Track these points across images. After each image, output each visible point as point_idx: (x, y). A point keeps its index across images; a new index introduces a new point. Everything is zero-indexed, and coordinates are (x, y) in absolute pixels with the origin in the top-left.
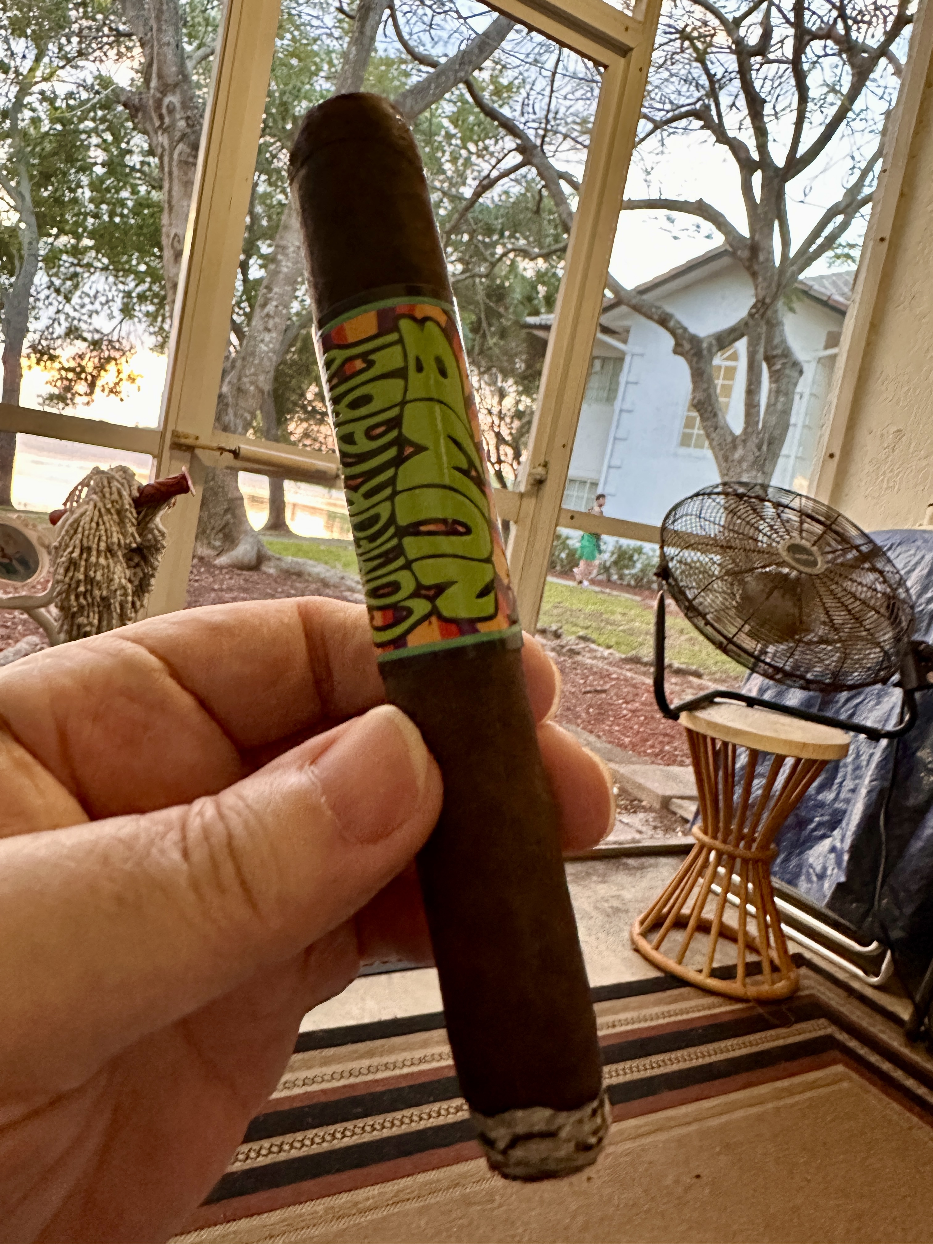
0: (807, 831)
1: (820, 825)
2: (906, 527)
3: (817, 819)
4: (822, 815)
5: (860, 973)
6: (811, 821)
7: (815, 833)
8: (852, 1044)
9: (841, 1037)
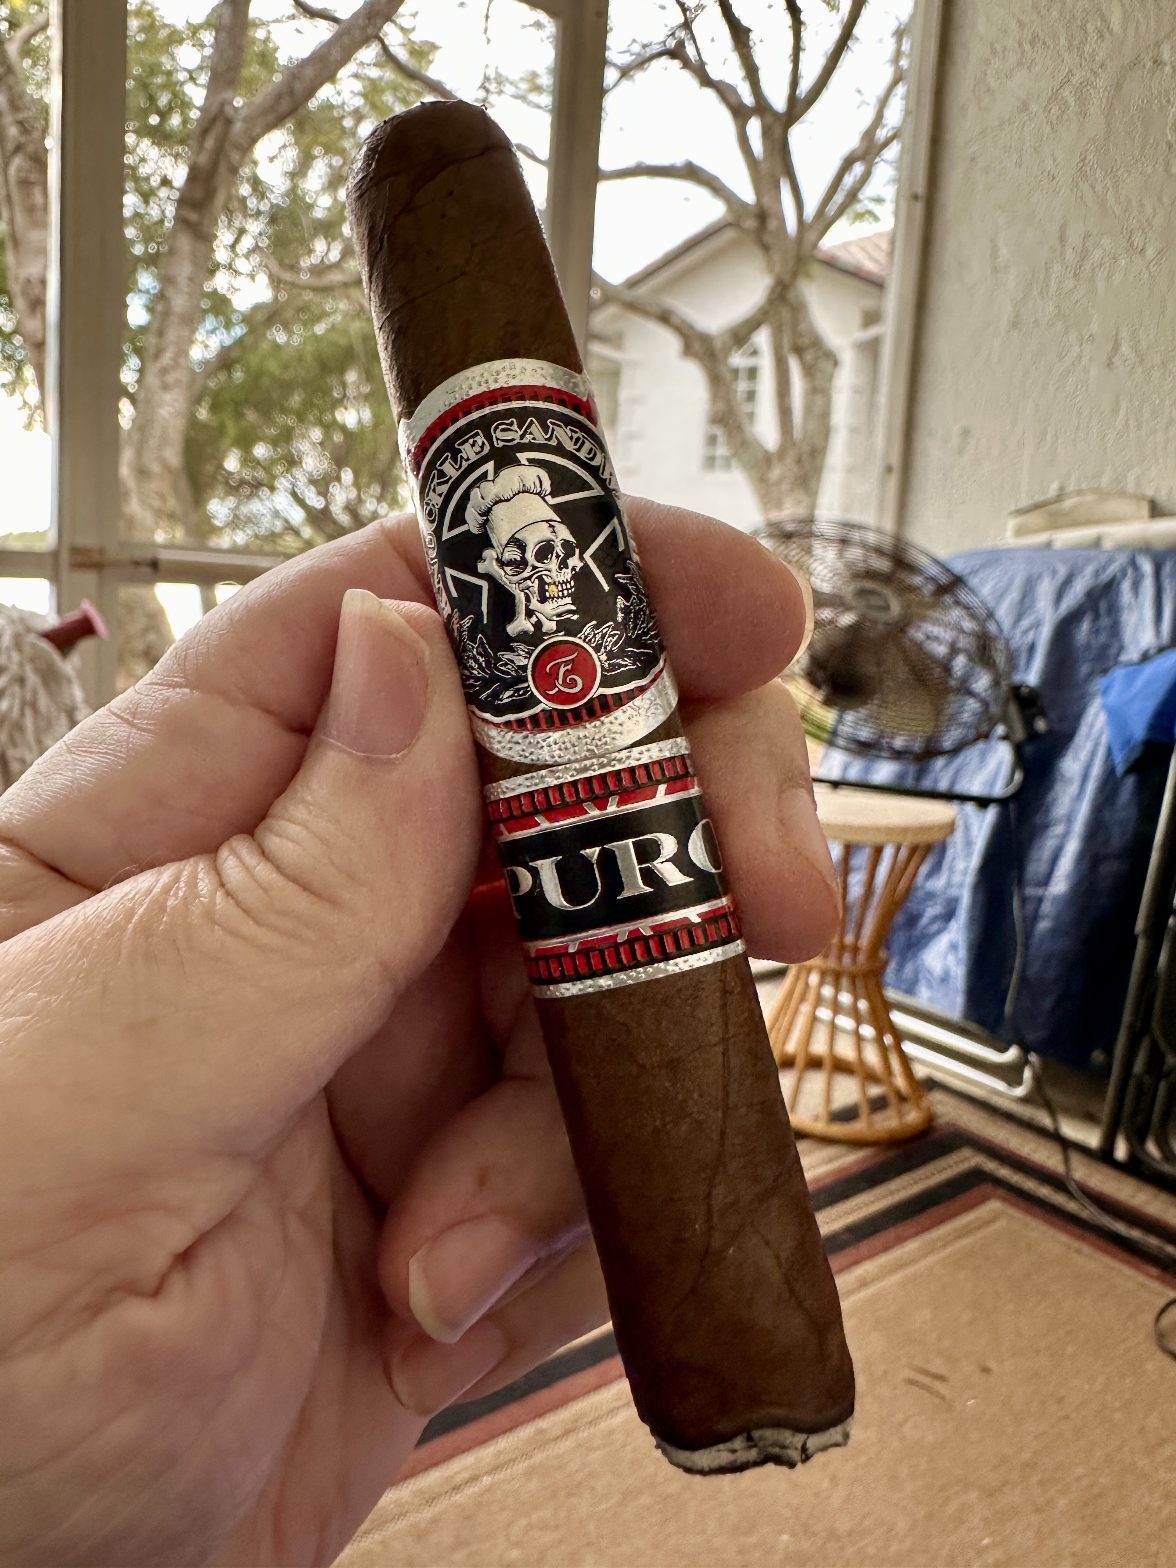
2: (986, 545)
5: (1002, 1085)
8: (1004, 1172)
9: (990, 1166)
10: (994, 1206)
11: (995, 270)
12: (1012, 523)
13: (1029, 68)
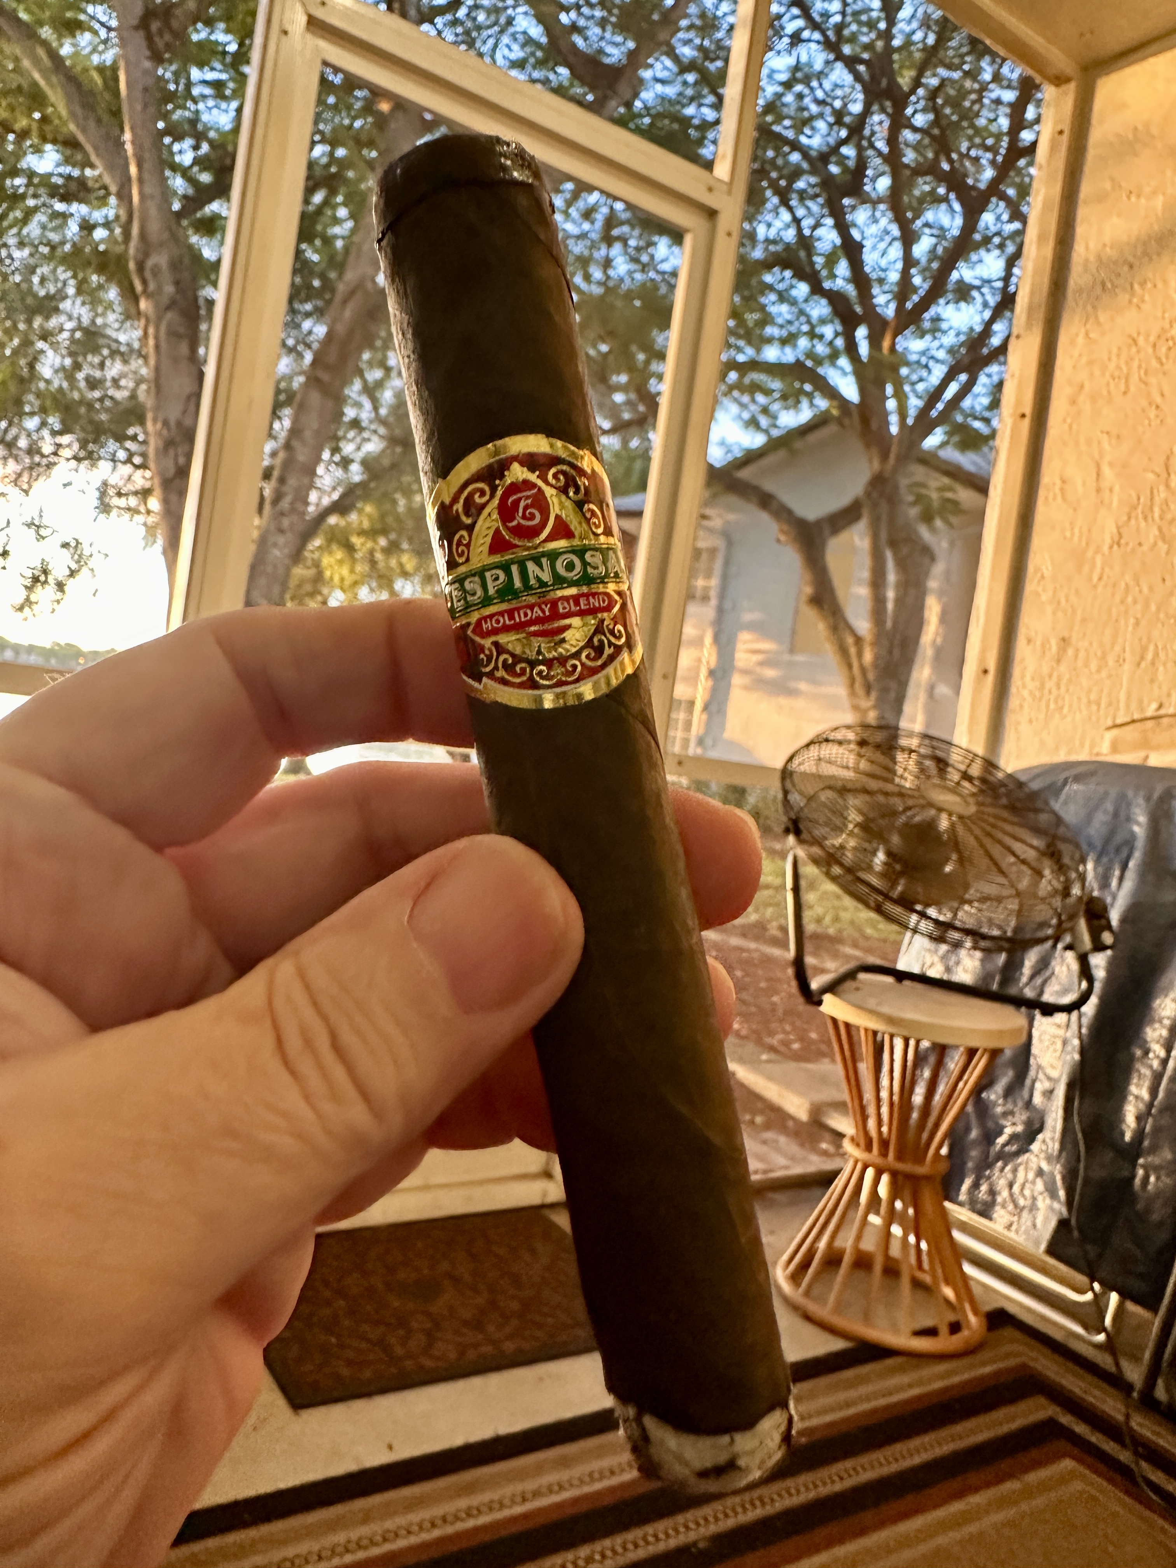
0: (998, 1148)
1: (1014, 1137)
2: (1083, 756)
3: (1008, 1131)
4: (1014, 1124)
5: (1078, 1329)
6: (1000, 1132)
7: (1007, 1149)
8: (1081, 1429)
9: (1066, 1419)
10: (1067, 1464)
11: (1098, 490)
12: (1109, 736)
13: (1138, 307)
